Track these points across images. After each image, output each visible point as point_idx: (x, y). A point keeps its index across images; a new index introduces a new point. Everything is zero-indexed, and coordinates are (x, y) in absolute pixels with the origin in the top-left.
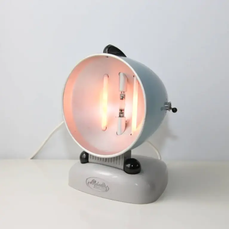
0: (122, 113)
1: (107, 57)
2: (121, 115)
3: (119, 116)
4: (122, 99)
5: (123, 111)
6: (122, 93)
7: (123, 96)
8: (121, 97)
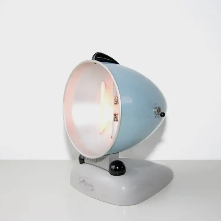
0: (116, 117)
1: (96, 64)
2: (116, 119)
3: (113, 120)
4: (116, 104)
5: (116, 116)
6: (116, 98)
7: (116, 101)
8: (115, 102)
